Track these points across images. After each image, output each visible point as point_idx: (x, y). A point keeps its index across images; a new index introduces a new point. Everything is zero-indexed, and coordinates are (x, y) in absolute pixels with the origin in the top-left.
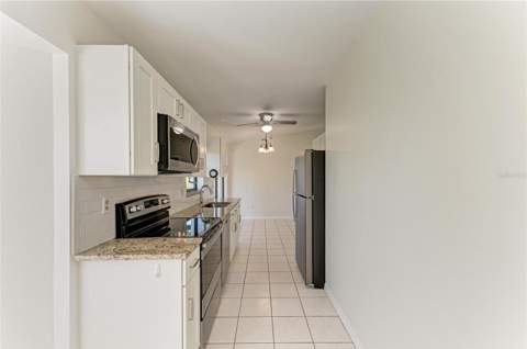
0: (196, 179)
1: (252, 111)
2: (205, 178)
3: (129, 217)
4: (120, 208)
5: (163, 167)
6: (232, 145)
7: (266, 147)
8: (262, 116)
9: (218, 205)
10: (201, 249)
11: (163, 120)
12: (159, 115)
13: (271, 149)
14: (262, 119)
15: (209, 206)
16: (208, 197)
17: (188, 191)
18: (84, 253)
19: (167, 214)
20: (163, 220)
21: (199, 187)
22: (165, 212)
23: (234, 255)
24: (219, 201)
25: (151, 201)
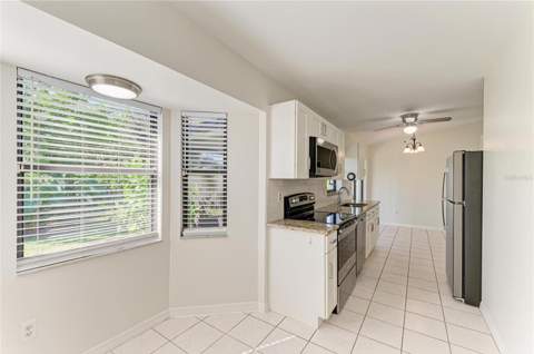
0: (335, 182)
1: (391, 115)
2: (343, 181)
3: (292, 206)
4: (287, 200)
5: (312, 173)
6: (372, 148)
7: (414, 147)
8: (404, 117)
9: (355, 205)
10: (338, 234)
11: (313, 140)
12: (311, 138)
13: (420, 149)
14: (404, 121)
15: (347, 205)
16: (346, 198)
17: (329, 192)
18: (274, 222)
19: (312, 208)
20: (311, 212)
21: (338, 189)
22: (311, 207)
23: (370, 255)
24: (358, 201)
25: (303, 197)
